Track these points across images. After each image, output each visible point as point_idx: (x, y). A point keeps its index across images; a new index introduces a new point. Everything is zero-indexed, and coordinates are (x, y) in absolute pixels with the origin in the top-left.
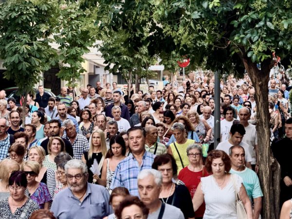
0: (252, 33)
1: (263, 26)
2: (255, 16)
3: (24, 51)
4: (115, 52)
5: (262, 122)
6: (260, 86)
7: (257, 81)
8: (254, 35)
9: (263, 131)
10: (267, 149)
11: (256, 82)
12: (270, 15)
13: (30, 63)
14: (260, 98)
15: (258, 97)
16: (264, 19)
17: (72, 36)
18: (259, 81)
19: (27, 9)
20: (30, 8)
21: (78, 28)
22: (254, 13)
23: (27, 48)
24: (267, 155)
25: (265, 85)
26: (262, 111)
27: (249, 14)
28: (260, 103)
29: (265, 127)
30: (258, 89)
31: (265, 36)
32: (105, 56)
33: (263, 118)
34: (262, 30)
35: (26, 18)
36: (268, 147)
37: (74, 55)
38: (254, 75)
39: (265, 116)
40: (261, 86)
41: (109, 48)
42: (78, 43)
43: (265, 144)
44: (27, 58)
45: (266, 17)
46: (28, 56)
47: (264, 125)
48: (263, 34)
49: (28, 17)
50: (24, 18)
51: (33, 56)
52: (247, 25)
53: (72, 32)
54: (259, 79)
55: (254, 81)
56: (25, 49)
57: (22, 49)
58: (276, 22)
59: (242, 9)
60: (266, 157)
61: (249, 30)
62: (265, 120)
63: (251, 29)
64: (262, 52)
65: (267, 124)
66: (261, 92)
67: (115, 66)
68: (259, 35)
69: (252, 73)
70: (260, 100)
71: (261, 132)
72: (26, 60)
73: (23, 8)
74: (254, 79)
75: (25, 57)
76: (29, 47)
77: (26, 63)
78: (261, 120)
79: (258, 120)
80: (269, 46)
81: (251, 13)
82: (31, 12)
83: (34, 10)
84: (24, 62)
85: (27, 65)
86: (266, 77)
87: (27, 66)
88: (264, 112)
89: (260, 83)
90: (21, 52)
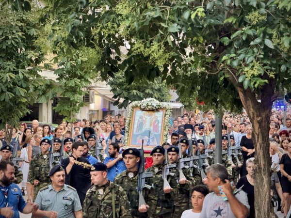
0: (246, 53)
1: (260, 44)
2: (251, 32)
3: (7, 80)
4: (124, 87)
5: (260, 168)
6: (258, 122)
7: (255, 116)
8: (249, 55)
9: (262, 180)
10: (266, 203)
11: (253, 118)
12: (269, 31)
13: (15, 94)
14: (258, 138)
15: (256, 136)
16: (262, 35)
17: (71, 66)
18: (258, 116)
19: (13, 33)
20: (17, 31)
21: (79, 58)
22: (250, 29)
23: (12, 76)
24: (266, 210)
25: (265, 122)
26: (261, 154)
27: (244, 29)
28: (258, 144)
29: (264, 174)
30: (257, 126)
31: (262, 56)
32: (114, 90)
33: (262, 162)
34: (258, 50)
35: (12, 43)
36: (267, 200)
37: (73, 87)
38: (251, 109)
39: (265, 161)
40: (260, 123)
41: (118, 82)
42: (77, 74)
43: (264, 196)
44: (11, 88)
45: (265, 33)
46: (12, 86)
47: (262, 171)
48: (260, 54)
49: (13, 43)
50: (9, 43)
51: (19, 86)
52: (240, 44)
53: (71, 62)
54: (258, 114)
55: (252, 116)
56: (9, 78)
57: (5, 78)
58: (277, 40)
59: (235, 23)
60: (265, 213)
61: (242, 50)
62: (264, 165)
63: (245, 49)
64: (257, 76)
65: (267, 171)
66: (260, 130)
67: (124, 101)
68: (254, 55)
69: (250, 105)
70: (258, 140)
71: (258, 181)
72: (10, 90)
73: (8, 32)
74: (251, 114)
75: (9, 87)
76: (13, 76)
77: (10, 93)
78: (259, 166)
79: (256, 165)
80: (267, 70)
81: (246, 28)
82: (17, 37)
83: (20, 34)
84: (7, 93)
85: (11, 95)
86: (267, 112)
87: (11, 97)
88: (264, 155)
89: (259, 119)
90: (4, 81)
